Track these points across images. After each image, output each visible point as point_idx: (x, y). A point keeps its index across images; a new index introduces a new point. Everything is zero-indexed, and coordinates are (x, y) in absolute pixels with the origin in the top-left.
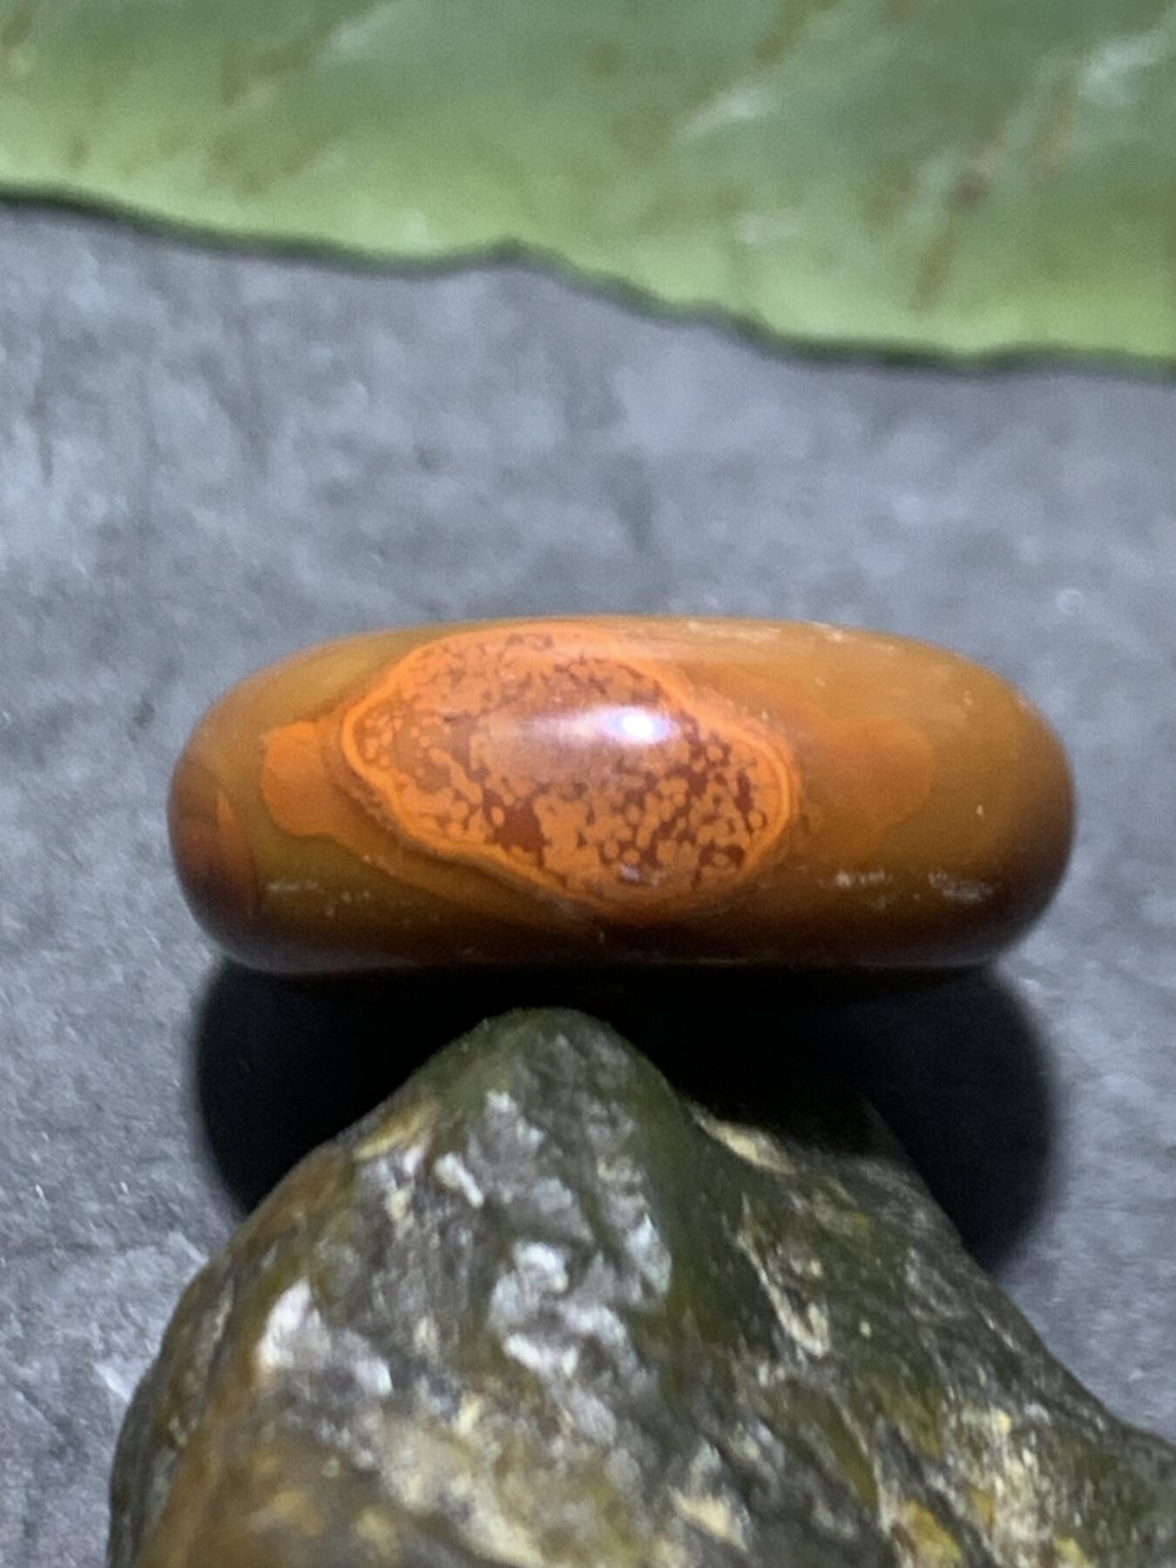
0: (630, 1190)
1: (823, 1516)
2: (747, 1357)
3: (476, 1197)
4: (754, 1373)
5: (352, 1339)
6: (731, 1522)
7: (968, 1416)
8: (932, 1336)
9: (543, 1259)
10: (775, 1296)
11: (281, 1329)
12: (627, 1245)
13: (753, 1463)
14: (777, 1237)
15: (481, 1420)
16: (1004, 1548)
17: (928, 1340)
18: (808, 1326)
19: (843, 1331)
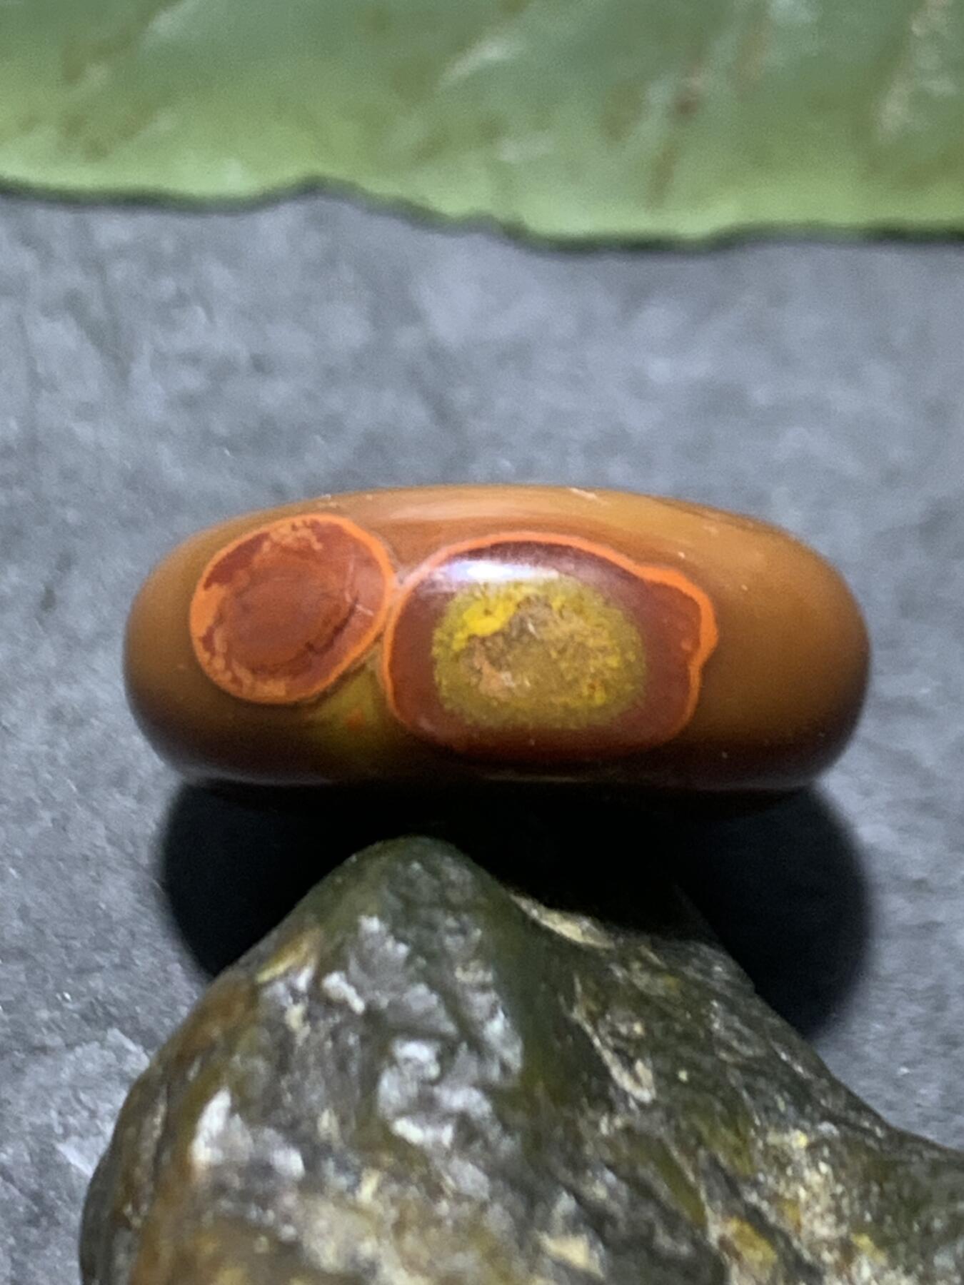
0: (483, 988)
1: (663, 1241)
2: (591, 1114)
3: (358, 1005)
4: (596, 1125)
5: (269, 1133)
6: (591, 1257)
7: (773, 1138)
8: (737, 1073)
9: (418, 1052)
10: (608, 1056)
11: (210, 1132)
12: (485, 1032)
13: (603, 1202)
14: (605, 1008)
15: (379, 1190)
16: (810, 1247)
17: (735, 1078)
18: (637, 1079)
19: (665, 1079)
